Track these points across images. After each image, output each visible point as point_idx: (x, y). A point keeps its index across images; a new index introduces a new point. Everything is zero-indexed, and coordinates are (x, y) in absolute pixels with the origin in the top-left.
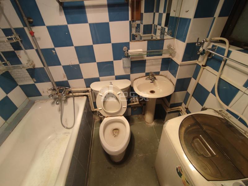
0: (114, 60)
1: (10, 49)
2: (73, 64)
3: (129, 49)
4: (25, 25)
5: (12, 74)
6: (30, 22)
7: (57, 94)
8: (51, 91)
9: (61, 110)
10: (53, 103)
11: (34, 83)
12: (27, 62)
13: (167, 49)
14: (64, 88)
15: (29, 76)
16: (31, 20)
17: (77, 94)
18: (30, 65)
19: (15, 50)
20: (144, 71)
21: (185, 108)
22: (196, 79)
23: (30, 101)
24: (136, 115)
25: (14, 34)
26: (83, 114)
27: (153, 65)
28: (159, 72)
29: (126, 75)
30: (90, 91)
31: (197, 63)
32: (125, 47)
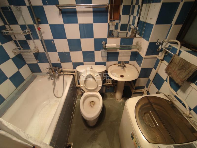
0: (95, 50)
1: (24, 38)
2: (65, 52)
3: (106, 43)
4: (35, 23)
5: (23, 56)
6: (38, 21)
7: (52, 72)
8: (48, 69)
9: (54, 84)
10: (49, 78)
11: (37, 63)
12: (34, 48)
13: (136, 45)
14: (58, 68)
15: (34, 58)
16: (39, 20)
17: (66, 73)
18: (36, 50)
19: (27, 39)
20: (117, 60)
21: (147, 91)
22: (155, 69)
23: (33, 75)
24: (109, 93)
25: (27, 28)
26: (69, 88)
27: (124, 56)
28: (129, 62)
29: (103, 62)
30: (76, 72)
31: (158, 57)
32: (104, 42)
